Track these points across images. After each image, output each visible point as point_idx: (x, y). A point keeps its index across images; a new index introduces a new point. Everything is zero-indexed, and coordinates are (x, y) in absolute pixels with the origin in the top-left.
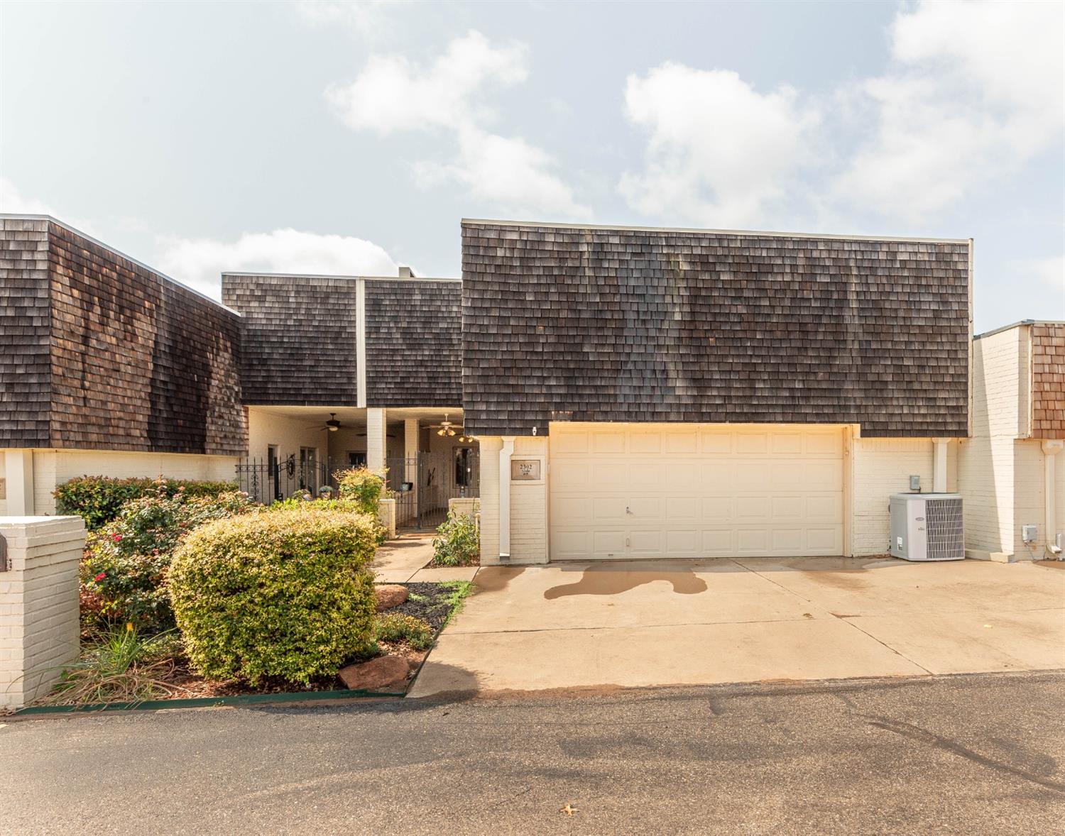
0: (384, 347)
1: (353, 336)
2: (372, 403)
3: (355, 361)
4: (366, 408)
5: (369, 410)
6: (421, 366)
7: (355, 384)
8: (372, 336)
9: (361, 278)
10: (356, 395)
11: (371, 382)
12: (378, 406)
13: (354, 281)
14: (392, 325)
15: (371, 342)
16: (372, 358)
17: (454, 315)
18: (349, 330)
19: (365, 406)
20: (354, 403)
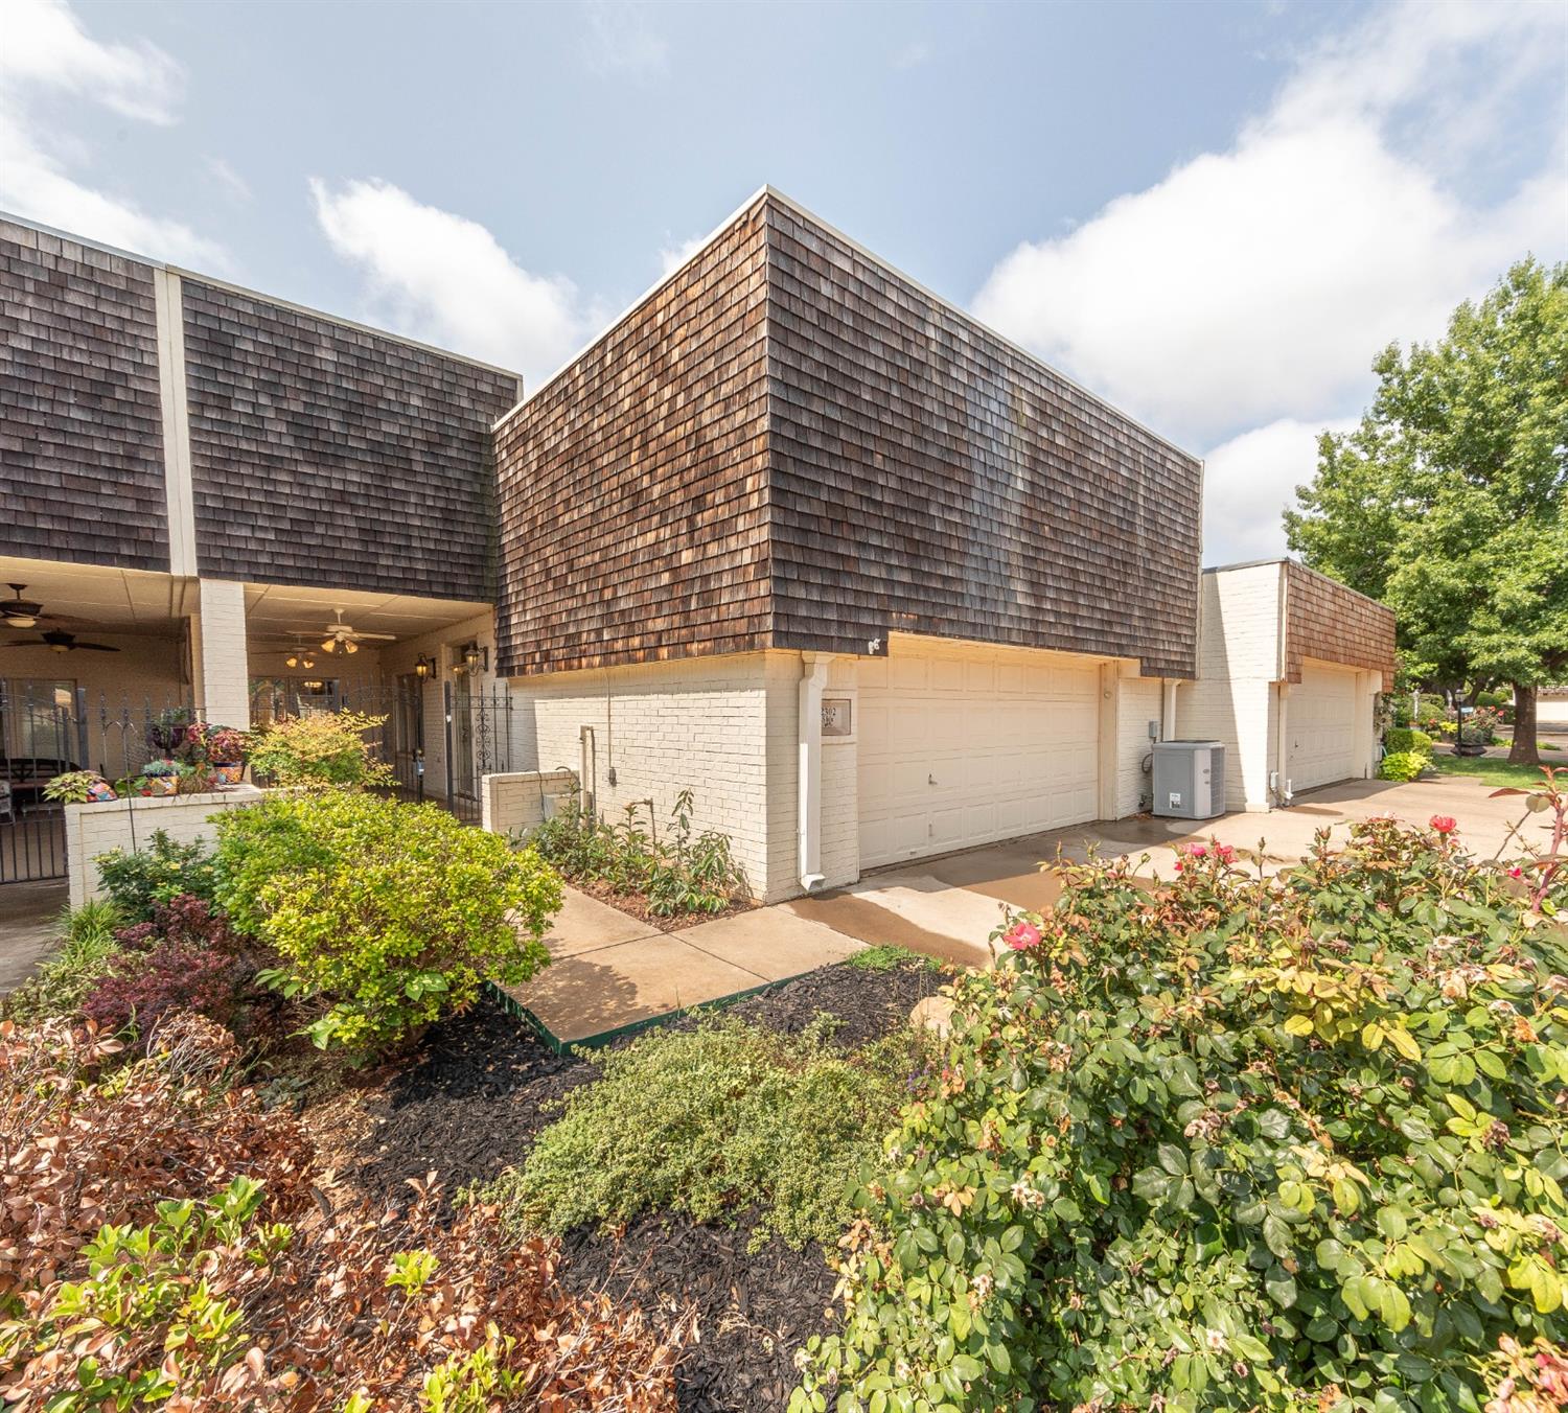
0: (244, 446)
1: (152, 403)
2: (213, 565)
3: (161, 464)
4: (196, 581)
5: (205, 584)
6: (343, 503)
7: (163, 519)
8: (208, 414)
9: (169, 271)
10: (167, 545)
11: (211, 520)
12: (232, 576)
13: (149, 270)
14: (263, 400)
15: (207, 427)
16: (212, 463)
17: (412, 412)
18: (136, 385)
19: (195, 574)
20: (163, 564)
